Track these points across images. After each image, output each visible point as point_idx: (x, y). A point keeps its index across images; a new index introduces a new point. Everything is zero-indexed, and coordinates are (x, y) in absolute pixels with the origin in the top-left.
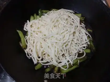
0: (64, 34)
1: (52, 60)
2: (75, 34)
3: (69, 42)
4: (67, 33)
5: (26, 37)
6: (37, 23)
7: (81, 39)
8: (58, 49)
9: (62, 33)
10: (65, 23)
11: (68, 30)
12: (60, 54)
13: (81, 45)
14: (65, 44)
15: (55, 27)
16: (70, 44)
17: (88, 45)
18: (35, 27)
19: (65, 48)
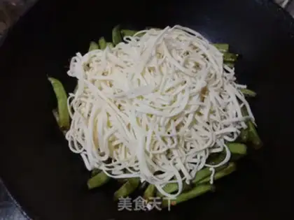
0: (174, 94)
1: (137, 164)
2: (206, 96)
3: (187, 116)
4: (183, 91)
5: (71, 95)
6: (103, 59)
7: (224, 114)
8: (154, 133)
9: (169, 90)
10: (179, 62)
11: (185, 82)
12: (158, 149)
13: (221, 129)
14: (175, 120)
15: (150, 71)
16: (189, 121)
17: (241, 129)
18: (96, 69)
19: (174, 133)
